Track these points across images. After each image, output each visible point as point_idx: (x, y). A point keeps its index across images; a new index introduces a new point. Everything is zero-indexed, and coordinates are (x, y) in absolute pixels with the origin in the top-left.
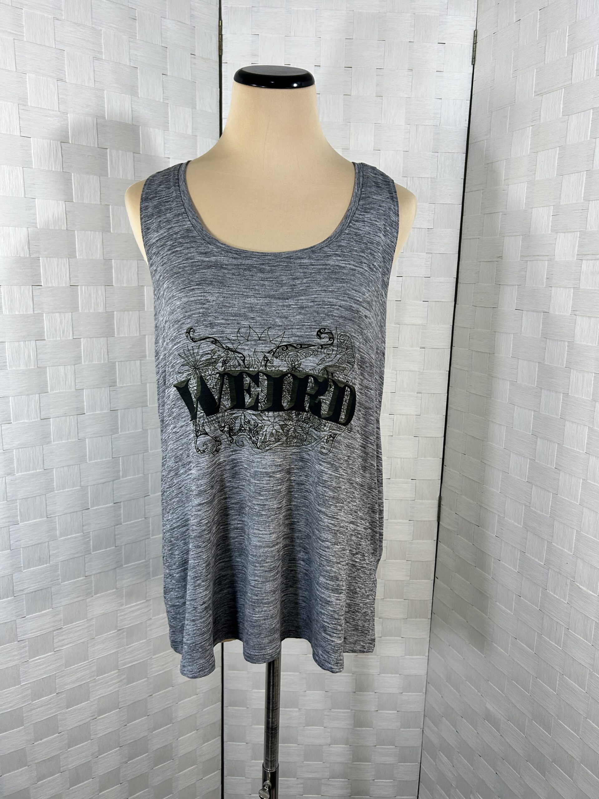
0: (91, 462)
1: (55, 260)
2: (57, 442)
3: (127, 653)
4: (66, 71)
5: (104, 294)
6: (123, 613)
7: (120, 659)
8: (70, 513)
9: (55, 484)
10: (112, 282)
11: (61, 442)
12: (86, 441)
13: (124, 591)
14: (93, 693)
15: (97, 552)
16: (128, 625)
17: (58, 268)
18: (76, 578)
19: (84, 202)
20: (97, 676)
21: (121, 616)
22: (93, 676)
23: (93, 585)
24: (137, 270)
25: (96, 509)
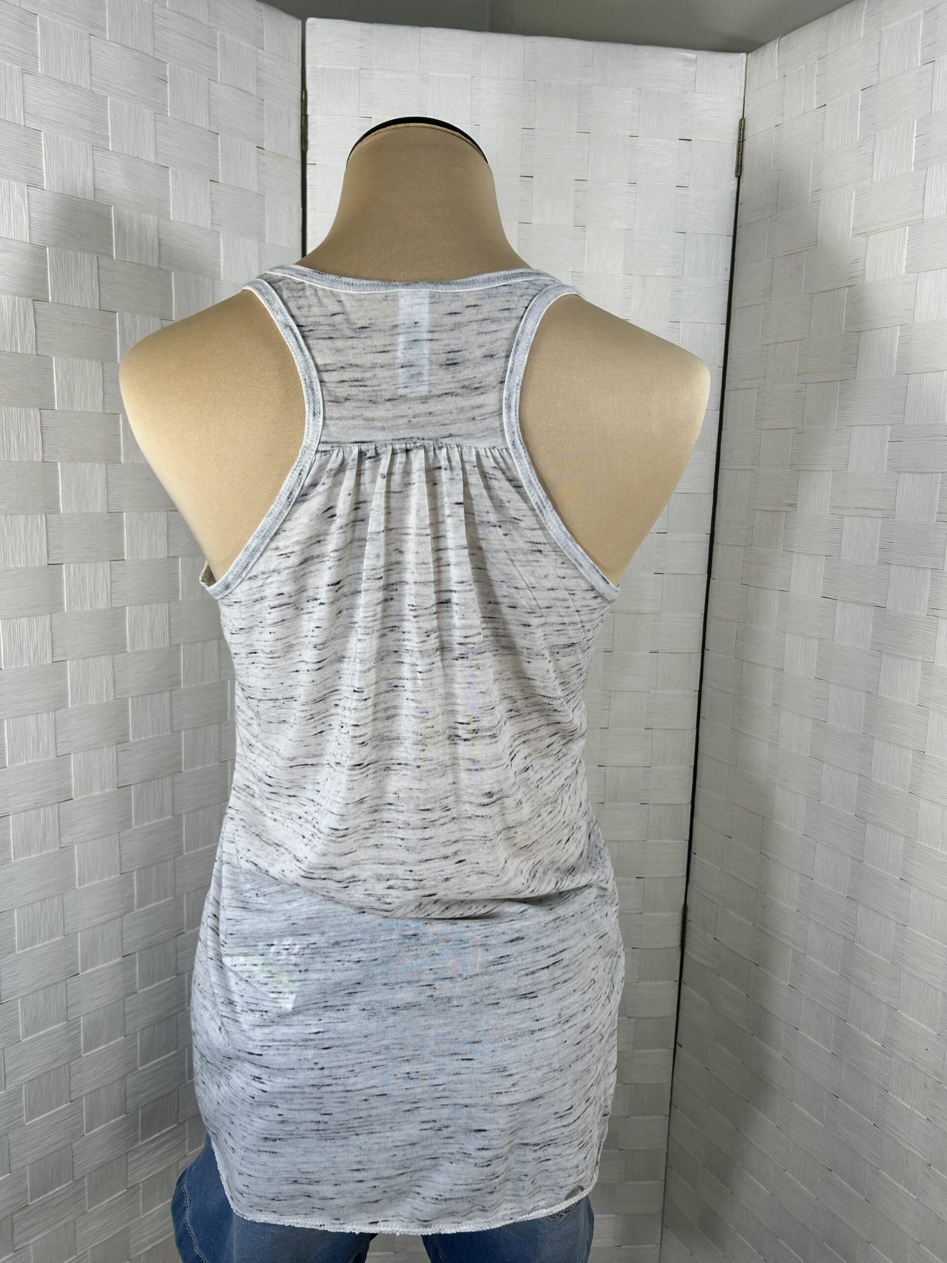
0: (82, 887)
1: (22, 518)
2: (22, 859)
4: (44, 168)
5: (109, 577)
6: (137, 1156)
7: (131, 1242)
8: (44, 988)
9: (16, 938)
10: (123, 553)
11: (28, 857)
12: (73, 848)
13: (140, 1114)
15: (92, 1052)
16: (146, 1176)
17: (25, 532)
18: (54, 1109)
19: (75, 410)
21: (132, 1162)
23: (84, 1115)
24: (166, 529)
25: (92, 973)
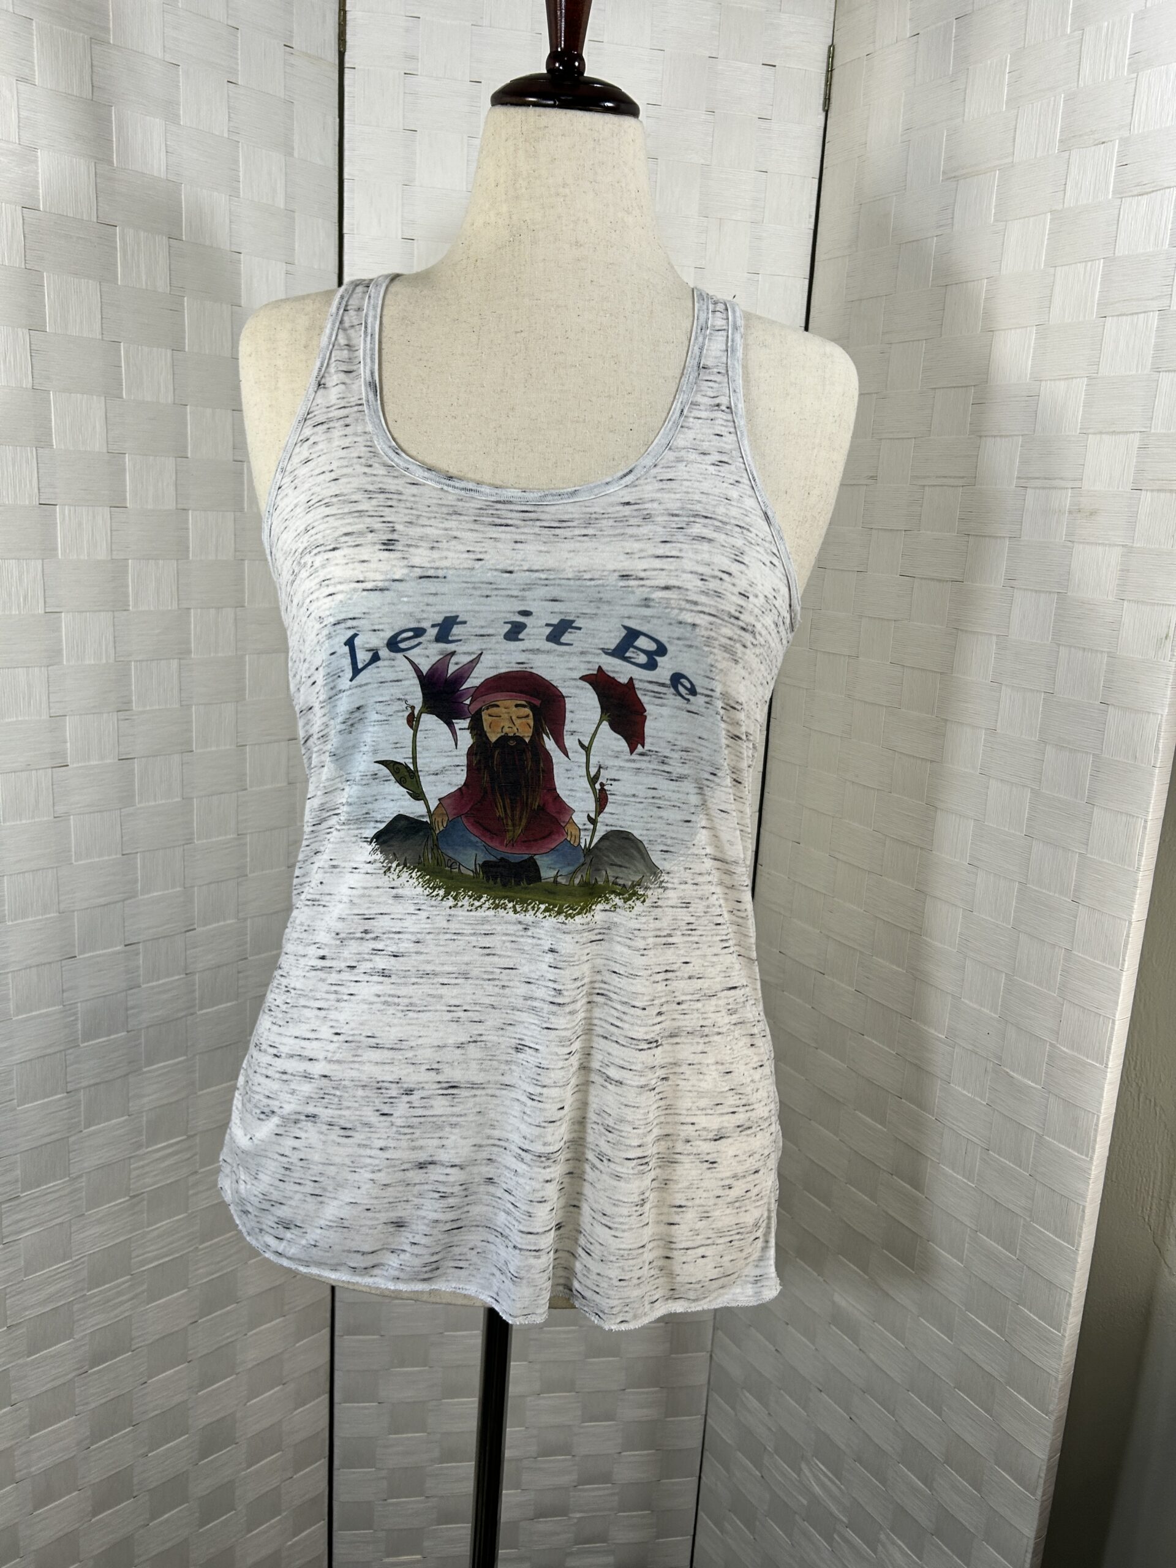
0: (79, 863)
1: (8, 451)
3: (148, 1241)
5: (109, 522)
6: (141, 1163)
7: (134, 1254)
8: (38, 966)
9: (6, 908)
10: (125, 499)
11: (18, 823)
12: (69, 820)
13: (145, 1119)
14: (82, 1322)
15: (91, 1043)
16: (151, 1186)
17: (14, 467)
18: (49, 1097)
19: (69, 333)
20: (88, 1291)
21: (135, 1169)
22: (82, 1290)
23: (82, 1109)
24: (174, 477)
25: (90, 958)
